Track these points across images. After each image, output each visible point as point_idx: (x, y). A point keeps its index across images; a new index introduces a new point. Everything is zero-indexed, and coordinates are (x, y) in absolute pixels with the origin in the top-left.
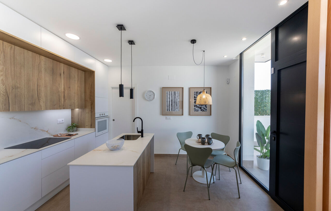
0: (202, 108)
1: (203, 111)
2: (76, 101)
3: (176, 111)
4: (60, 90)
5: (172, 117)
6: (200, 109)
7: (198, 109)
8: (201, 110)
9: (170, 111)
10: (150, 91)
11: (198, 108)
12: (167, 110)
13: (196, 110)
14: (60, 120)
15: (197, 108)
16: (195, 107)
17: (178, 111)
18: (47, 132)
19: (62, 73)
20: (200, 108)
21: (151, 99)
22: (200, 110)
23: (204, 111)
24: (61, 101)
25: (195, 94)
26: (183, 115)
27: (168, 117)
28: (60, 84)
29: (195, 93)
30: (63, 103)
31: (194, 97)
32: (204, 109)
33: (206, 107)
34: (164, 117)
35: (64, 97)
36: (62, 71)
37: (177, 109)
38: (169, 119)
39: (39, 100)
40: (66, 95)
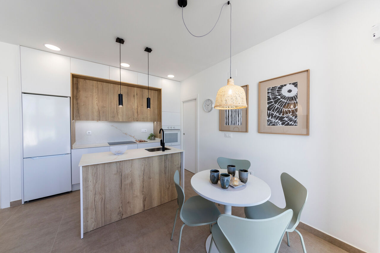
0: (285, 119)
1: (288, 124)
2: (149, 116)
3: (237, 125)
4: (134, 107)
5: (232, 134)
6: (279, 121)
7: (277, 121)
8: (283, 124)
9: (230, 124)
10: (209, 100)
11: (276, 119)
12: (226, 124)
13: (271, 123)
14: (143, 130)
15: (273, 120)
16: (269, 117)
17: (240, 124)
18: (134, 137)
19: (136, 95)
20: (281, 119)
21: (209, 110)
22: (281, 123)
23: (291, 125)
24: (134, 115)
25: (268, 93)
26: (246, 131)
27: (228, 133)
28: (134, 103)
29: (270, 91)
30: (136, 117)
31: (267, 98)
32: (291, 121)
33: (296, 117)
34: (223, 133)
35: (137, 112)
36: (136, 94)
37: (239, 121)
38: (229, 137)
39: (118, 114)
40: (139, 111)
